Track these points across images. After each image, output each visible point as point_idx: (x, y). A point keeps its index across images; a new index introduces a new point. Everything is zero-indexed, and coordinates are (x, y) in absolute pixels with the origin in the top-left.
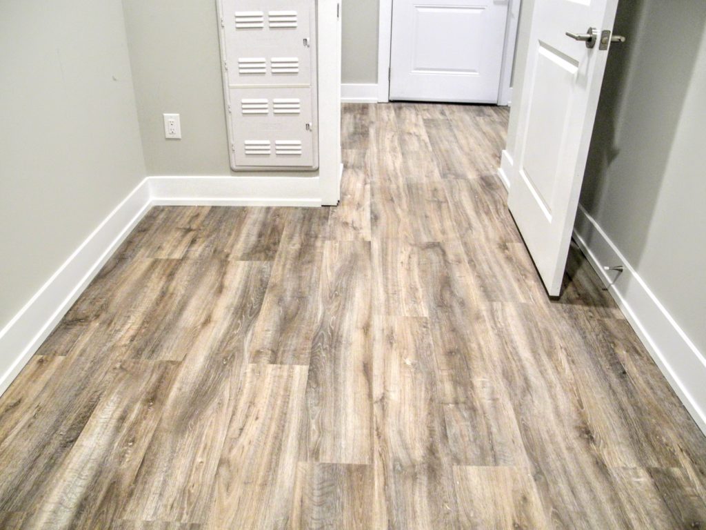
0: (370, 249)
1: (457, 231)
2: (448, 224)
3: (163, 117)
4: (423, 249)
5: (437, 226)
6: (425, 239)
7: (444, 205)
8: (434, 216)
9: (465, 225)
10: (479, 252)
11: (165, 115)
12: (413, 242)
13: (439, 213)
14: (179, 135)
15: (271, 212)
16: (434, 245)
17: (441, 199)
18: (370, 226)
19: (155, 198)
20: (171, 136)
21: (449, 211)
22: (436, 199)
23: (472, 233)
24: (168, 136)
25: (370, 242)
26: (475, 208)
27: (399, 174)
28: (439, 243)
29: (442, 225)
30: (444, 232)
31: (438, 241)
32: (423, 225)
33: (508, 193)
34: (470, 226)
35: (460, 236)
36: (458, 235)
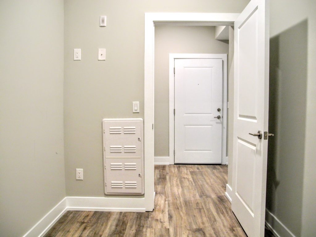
0: (169, 232)
1: (209, 222)
2: (205, 219)
3: (76, 170)
4: (194, 232)
5: (199, 220)
6: (194, 227)
7: (202, 210)
8: (197, 215)
9: (213, 219)
10: (221, 233)
11: (77, 169)
12: (189, 229)
13: (200, 214)
14: (82, 178)
15: (122, 214)
16: (199, 230)
17: (201, 207)
18: (168, 221)
19: (68, 207)
20: (79, 179)
21: (205, 213)
22: (198, 208)
23: (216, 223)
24: (77, 178)
25: (169, 229)
26: (217, 211)
27: (181, 196)
28: (201, 229)
29: (202, 220)
30: (203, 223)
31: (201, 228)
32: (193, 220)
33: (231, 204)
34: (215, 220)
35: (211, 225)
36: (210, 225)
